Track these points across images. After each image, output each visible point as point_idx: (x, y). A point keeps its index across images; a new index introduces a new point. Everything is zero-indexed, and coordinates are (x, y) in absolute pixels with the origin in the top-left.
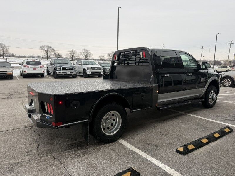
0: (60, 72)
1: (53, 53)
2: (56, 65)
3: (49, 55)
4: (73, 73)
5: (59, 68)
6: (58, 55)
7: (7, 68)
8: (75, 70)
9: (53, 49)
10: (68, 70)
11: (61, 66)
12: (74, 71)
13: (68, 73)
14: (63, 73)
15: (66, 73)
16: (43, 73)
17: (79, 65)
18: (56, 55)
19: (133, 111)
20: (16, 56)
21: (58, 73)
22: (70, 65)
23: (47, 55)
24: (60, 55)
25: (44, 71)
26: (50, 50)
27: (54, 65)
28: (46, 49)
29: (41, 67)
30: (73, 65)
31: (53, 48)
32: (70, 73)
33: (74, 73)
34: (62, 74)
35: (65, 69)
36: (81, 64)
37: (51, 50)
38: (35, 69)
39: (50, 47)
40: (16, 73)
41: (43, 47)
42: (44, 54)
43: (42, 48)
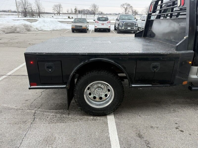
0: (122, 28)
1: (130, 11)
2: (120, 21)
3: (127, 12)
4: (133, 28)
5: (122, 24)
6: (135, 11)
7: (83, 23)
8: (136, 25)
9: (131, 7)
10: (129, 26)
11: (123, 22)
12: (135, 27)
13: (129, 28)
14: (124, 28)
15: (127, 28)
16: (109, 28)
17: (142, 20)
18: (133, 12)
19: (133, 85)
20: (104, 14)
21: (120, 29)
22: (132, 21)
23: (125, 12)
24: (136, 11)
25: (110, 27)
26: (128, 7)
27: (118, 20)
28: (125, 7)
29: (108, 23)
30: (135, 21)
31: (131, 5)
32: (131, 28)
33: (135, 29)
34: (124, 30)
35: (127, 25)
36: (144, 19)
37: (130, 7)
38: (103, 24)
39: (129, 5)
40: (91, 27)
41: (124, 5)
42: (123, 11)
43: (122, 6)
